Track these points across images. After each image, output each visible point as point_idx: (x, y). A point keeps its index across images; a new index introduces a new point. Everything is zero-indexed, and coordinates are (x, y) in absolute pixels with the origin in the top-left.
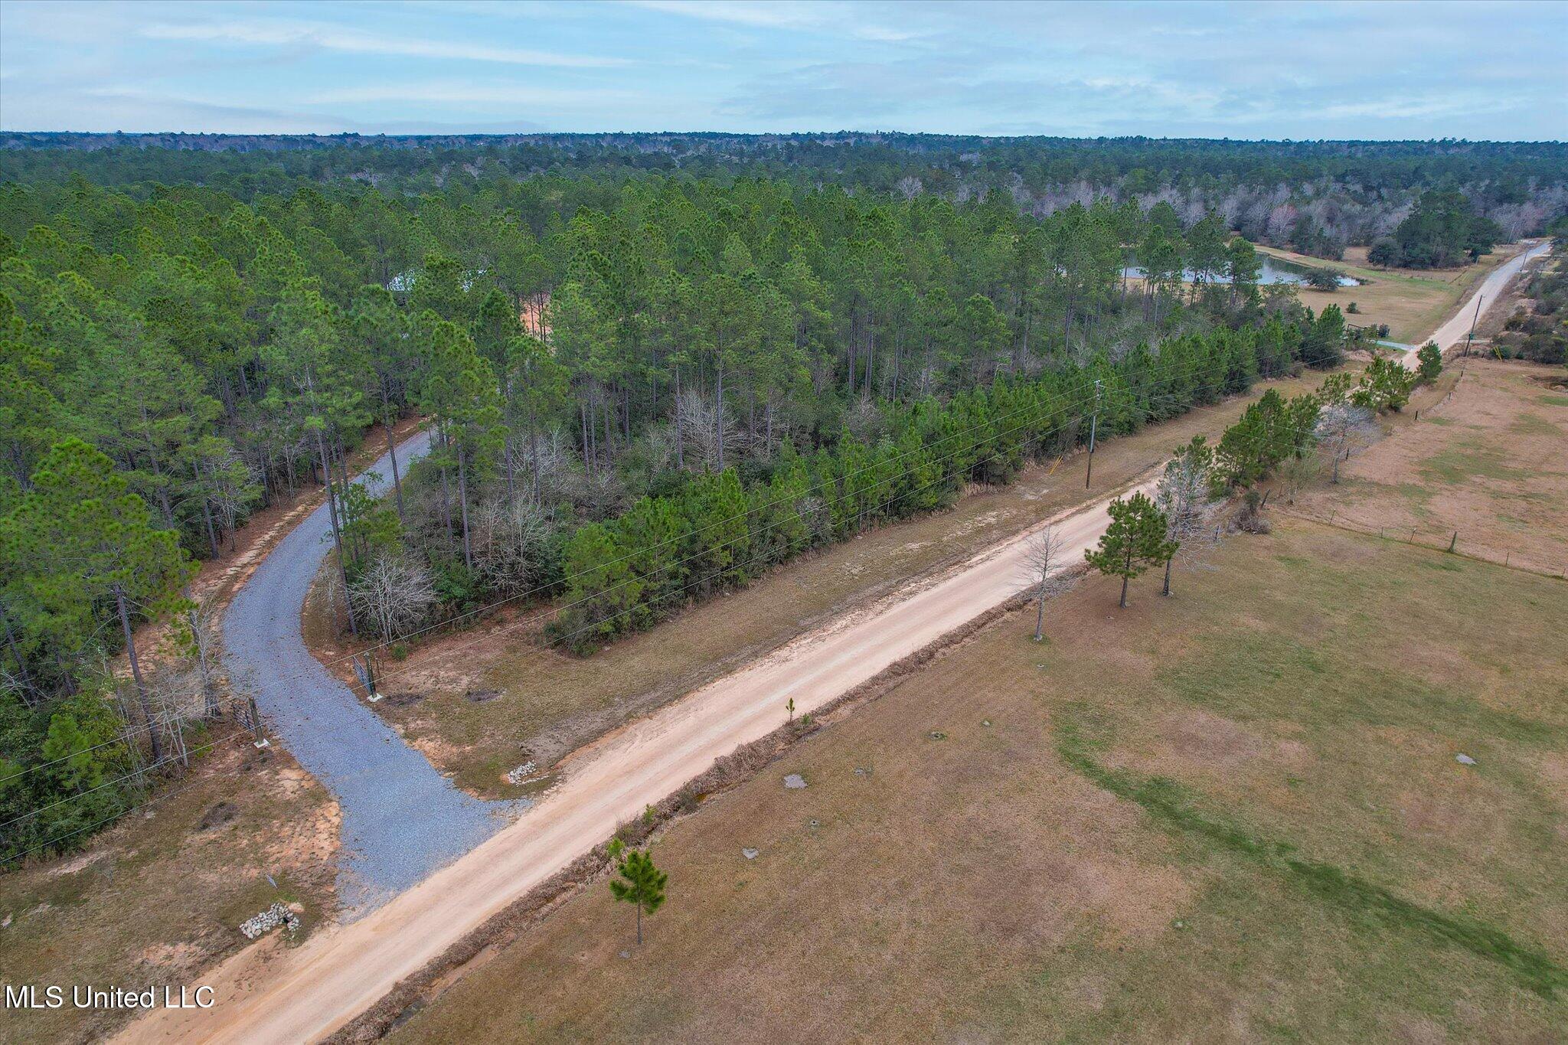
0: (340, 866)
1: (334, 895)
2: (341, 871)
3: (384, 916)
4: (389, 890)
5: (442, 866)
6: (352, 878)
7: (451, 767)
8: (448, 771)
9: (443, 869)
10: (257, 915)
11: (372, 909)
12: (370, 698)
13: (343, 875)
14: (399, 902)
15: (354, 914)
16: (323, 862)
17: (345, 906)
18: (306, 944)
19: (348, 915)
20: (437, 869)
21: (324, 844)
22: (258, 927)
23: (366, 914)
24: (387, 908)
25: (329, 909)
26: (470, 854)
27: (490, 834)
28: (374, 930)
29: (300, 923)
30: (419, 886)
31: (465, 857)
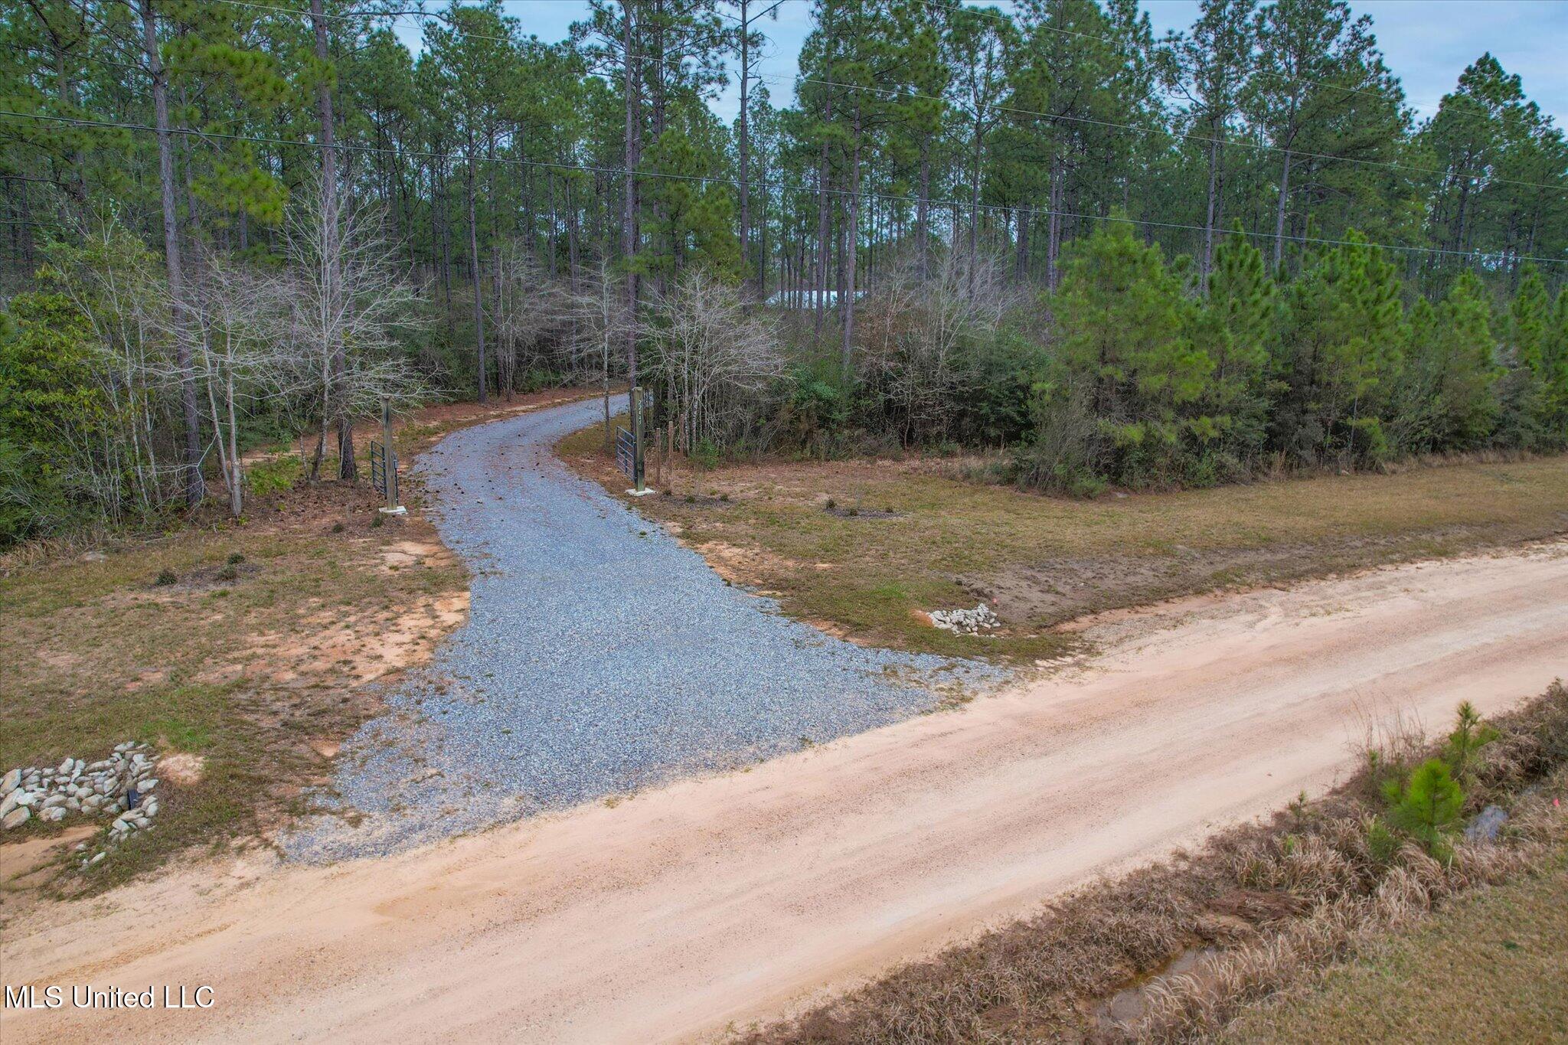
0: (394, 700)
1: (326, 766)
2: (387, 712)
3: (449, 871)
4: (506, 792)
5: (711, 766)
6: (408, 735)
7: (775, 584)
8: (767, 589)
9: (709, 774)
10: (56, 763)
11: (420, 835)
12: (632, 491)
13: (385, 723)
14: (521, 836)
15: (349, 836)
16: (354, 684)
17: (335, 805)
18: (113, 896)
19: (327, 831)
20: (691, 769)
21: (393, 652)
22: (28, 798)
23: (384, 848)
24: (470, 845)
25: (280, 800)
26: (809, 753)
27: (878, 716)
28: (382, 909)
29: (154, 820)
30: (610, 804)
31: (791, 757)
